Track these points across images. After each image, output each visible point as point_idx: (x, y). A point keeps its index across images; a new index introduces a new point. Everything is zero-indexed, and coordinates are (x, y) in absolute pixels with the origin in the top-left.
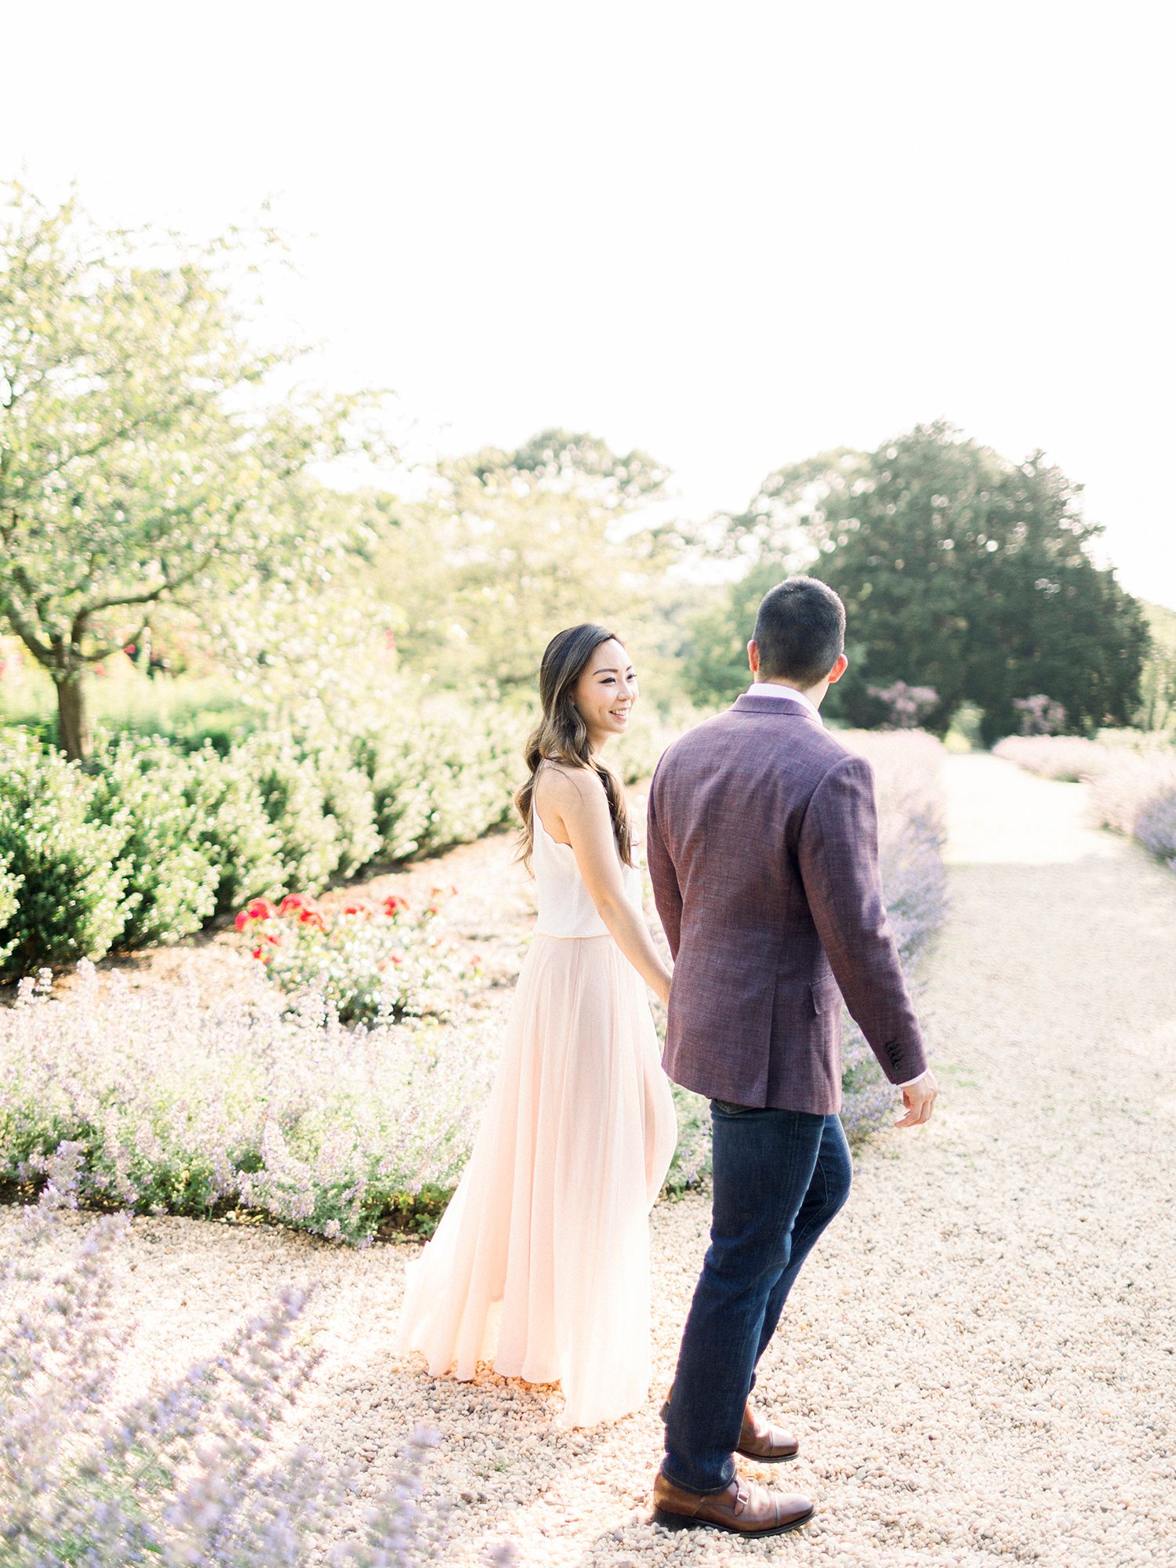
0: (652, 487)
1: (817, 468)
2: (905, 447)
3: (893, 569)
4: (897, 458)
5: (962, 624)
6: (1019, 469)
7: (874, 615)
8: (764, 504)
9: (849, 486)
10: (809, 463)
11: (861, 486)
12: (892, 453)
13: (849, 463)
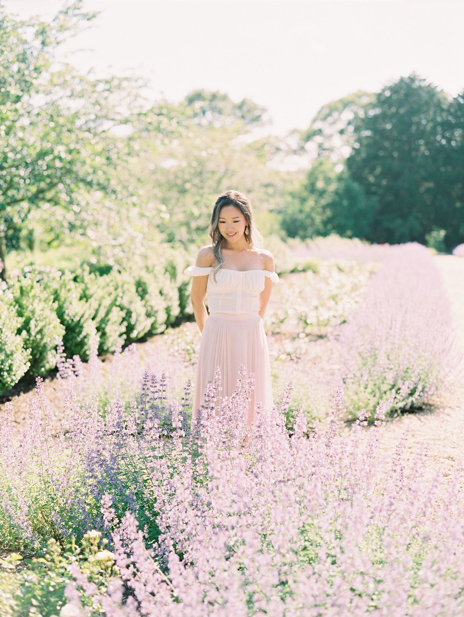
0: (257, 119)
1: (346, 104)
2: (394, 90)
3: (392, 157)
4: (391, 96)
5: (431, 185)
6: (455, 99)
7: (384, 182)
8: (318, 125)
9: (366, 113)
10: (341, 101)
11: (372, 113)
12: (388, 94)
13: (365, 100)
